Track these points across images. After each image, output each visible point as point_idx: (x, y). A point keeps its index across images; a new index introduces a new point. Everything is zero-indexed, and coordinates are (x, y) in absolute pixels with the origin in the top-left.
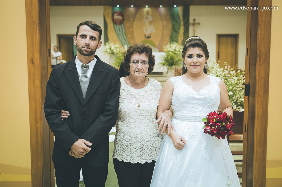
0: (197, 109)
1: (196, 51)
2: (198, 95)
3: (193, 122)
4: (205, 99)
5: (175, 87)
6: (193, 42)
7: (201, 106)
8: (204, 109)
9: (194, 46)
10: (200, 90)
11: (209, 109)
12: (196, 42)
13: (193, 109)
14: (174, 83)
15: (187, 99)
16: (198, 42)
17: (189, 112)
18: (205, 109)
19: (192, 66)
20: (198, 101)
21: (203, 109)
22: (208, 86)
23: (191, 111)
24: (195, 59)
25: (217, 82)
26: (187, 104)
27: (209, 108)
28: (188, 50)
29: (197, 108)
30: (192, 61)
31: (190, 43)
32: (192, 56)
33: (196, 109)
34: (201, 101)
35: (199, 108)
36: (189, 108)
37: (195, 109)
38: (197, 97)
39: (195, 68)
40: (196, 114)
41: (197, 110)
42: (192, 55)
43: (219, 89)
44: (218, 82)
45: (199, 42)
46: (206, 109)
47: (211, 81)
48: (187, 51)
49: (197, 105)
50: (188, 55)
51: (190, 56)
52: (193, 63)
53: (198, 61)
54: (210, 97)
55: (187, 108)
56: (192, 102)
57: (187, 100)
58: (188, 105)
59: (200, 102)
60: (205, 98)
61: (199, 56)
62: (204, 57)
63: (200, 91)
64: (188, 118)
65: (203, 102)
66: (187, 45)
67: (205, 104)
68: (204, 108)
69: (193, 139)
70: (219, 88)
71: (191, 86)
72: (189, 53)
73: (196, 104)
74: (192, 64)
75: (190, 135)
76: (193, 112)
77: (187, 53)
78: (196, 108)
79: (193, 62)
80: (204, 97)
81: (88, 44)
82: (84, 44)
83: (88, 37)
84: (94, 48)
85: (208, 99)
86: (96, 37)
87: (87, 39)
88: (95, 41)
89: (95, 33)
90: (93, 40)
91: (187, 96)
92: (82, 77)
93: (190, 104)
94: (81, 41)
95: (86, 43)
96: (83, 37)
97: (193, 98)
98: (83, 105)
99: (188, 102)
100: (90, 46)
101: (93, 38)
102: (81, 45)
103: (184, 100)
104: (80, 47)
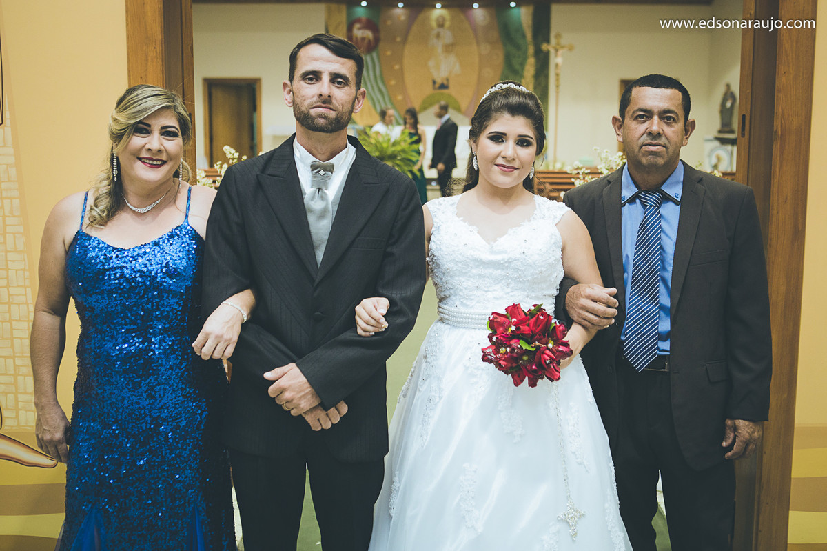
0: (489, 293)
1: (517, 126)
2: (492, 252)
3: (479, 329)
5: (433, 229)
6: (514, 100)
7: (501, 284)
8: (508, 293)
9: (515, 110)
10: (498, 239)
11: (525, 294)
13: (478, 293)
14: (433, 217)
15: (461, 262)
17: (468, 303)
18: (512, 292)
19: (498, 165)
20: (491, 270)
21: (506, 294)
22: (520, 226)
23: (472, 298)
24: (509, 148)
25: (555, 217)
26: (461, 278)
27: (525, 291)
28: (496, 120)
29: (488, 291)
30: (500, 154)
31: (504, 101)
32: (501, 138)
33: (486, 291)
34: (498, 269)
35: (495, 290)
36: (466, 288)
37: (484, 292)
38: (487, 256)
39: (502, 174)
40: (487, 308)
41: (490, 295)
42: (505, 134)
43: (559, 236)
44: (559, 217)
46: (516, 293)
47: (535, 212)
48: (492, 121)
49: (487, 279)
50: (492, 133)
51: (498, 138)
52: (504, 157)
53: (517, 154)
54: (524, 259)
55: (461, 290)
56: (474, 271)
57: (460, 265)
58: (462, 279)
59: (497, 273)
60: (509, 262)
61: (523, 141)
63: (495, 241)
64: (465, 318)
65: (504, 273)
66: (496, 104)
67: (511, 278)
68: (509, 290)
70: (557, 233)
71: (475, 227)
72: (494, 127)
73: (484, 277)
74: (500, 161)
75: (467, 368)
76: (478, 302)
77: (488, 128)
78: (486, 289)
79: (503, 154)
80: (505, 257)
81: (327, 97)
82: (315, 99)
83: (326, 78)
84: (344, 110)
85: (519, 264)
86: (348, 75)
87: (322, 84)
88: (347, 88)
89: (343, 64)
90: (339, 85)
91: (460, 254)
92: (313, 198)
93: (470, 277)
94: (306, 90)
95: (321, 95)
96: (311, 79)
97: (476, 260)
98: (317, 281)
99: (464, 271)
100: (334, 101)
101: (340, 80)
102: (307, 103)
103: (453, 265)
104: (303, 109)
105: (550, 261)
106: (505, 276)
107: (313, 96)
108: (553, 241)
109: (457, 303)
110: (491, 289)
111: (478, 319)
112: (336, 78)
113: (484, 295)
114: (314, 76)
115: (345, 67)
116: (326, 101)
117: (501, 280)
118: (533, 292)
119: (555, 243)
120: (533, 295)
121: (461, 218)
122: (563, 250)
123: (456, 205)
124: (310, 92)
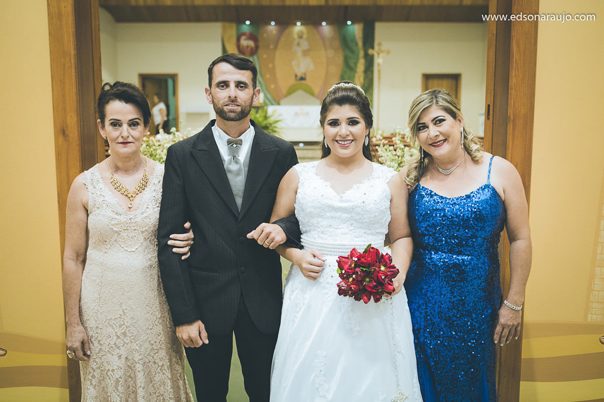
1: (345, 112)
2: (341, 201)
3: (330, 255)
4: (353, 209)
5: (299, 184)
7: (346, 224)
8: (352, 230)
9: (341, 101)
10: (346, 192)
11: (364, 231)
12: (344, 93)
13: (331, 230)
14: (299, 175)
15: (319, 208)
16: (349, 94)
17: (323, 236)
18: (354, 229)
20: (339, 214)
21: (350, 231)
22: (362, 183)
23: (327, 233)
24: (344, 128)
25: (387, 178)
26: (318, 219)
27: (364, 229)
28: (330, 111)
29: (338, 228)
32: (337, 123)
33: (336, 229)
34: (345, 213)
35: (342, 228)
36: (322, 226)
37: (334, 230)
38: (337, 204)
40: (336, 240)
41: (339, 231)
42: (338, 120)
43: (389, 191)
44: (389, 178)
45: (352, 94)
46: (357, 230)
47: (373, 174)
48: (328, 113)
49: (337, 220)
50: (329, 120)
51: (335, 123)
52: (340, 136)
53: (350, 132)
54: (364, 207)
55: (319, 227)
56: (328, 214)
57: (318, 210)
58: (320, 220)
59: (344, 216)
61: (352, 122)
62: (362, 125)
63: (344, 193)
64: (322, 248)
65: (349, 216)
66: (329, 100)
67: (354, 220)
68: (352, 228)
69: (326, 291)
70: (388, 189)
71: (329, 183)
72: (331, 116)
73: (335, 218)
74: (338, 139)
76: (330, 236)
77: (327, 117)
78: (336, 227)
79: (339, 134)
80: (350, 204)
81: (234, 98)
82: (226, 99)
83: (232, 85)
84: (246, 105)
85: (360, 210)
86: (247, 82)
87: (230, 89)
88: (247, 90)
89: (243, 74)
90: (242, 89)
91: (318, 202)
92: (230, 163)
93: (325, 218)
94: (220, 94)
95: (230, 97)
96: (222, 86)
97: (329, 206)
98: (239, 219)
99: (321, 214)
100: (239, 100)
101: (242, 85)
102: (221, 102)
103: (313, 210)
104: (219, 106)
105: (382, 209)
106: (350, 218)
107: (225, 98)
108: (384, 195)
109: (316, 236)
110: (339, 227)
111: (330, 248)
112: (240, 85)
113: (334, 231)
114: (224, 84)
115: (245, 76)
116: (233, 100)
117: (347, 221)
118: (369, 230)
119: (386, 196)
120: (370, 232)
121: (319, 177)
122: (391, 201)
123: (315, 168)
124: (223, 95)
